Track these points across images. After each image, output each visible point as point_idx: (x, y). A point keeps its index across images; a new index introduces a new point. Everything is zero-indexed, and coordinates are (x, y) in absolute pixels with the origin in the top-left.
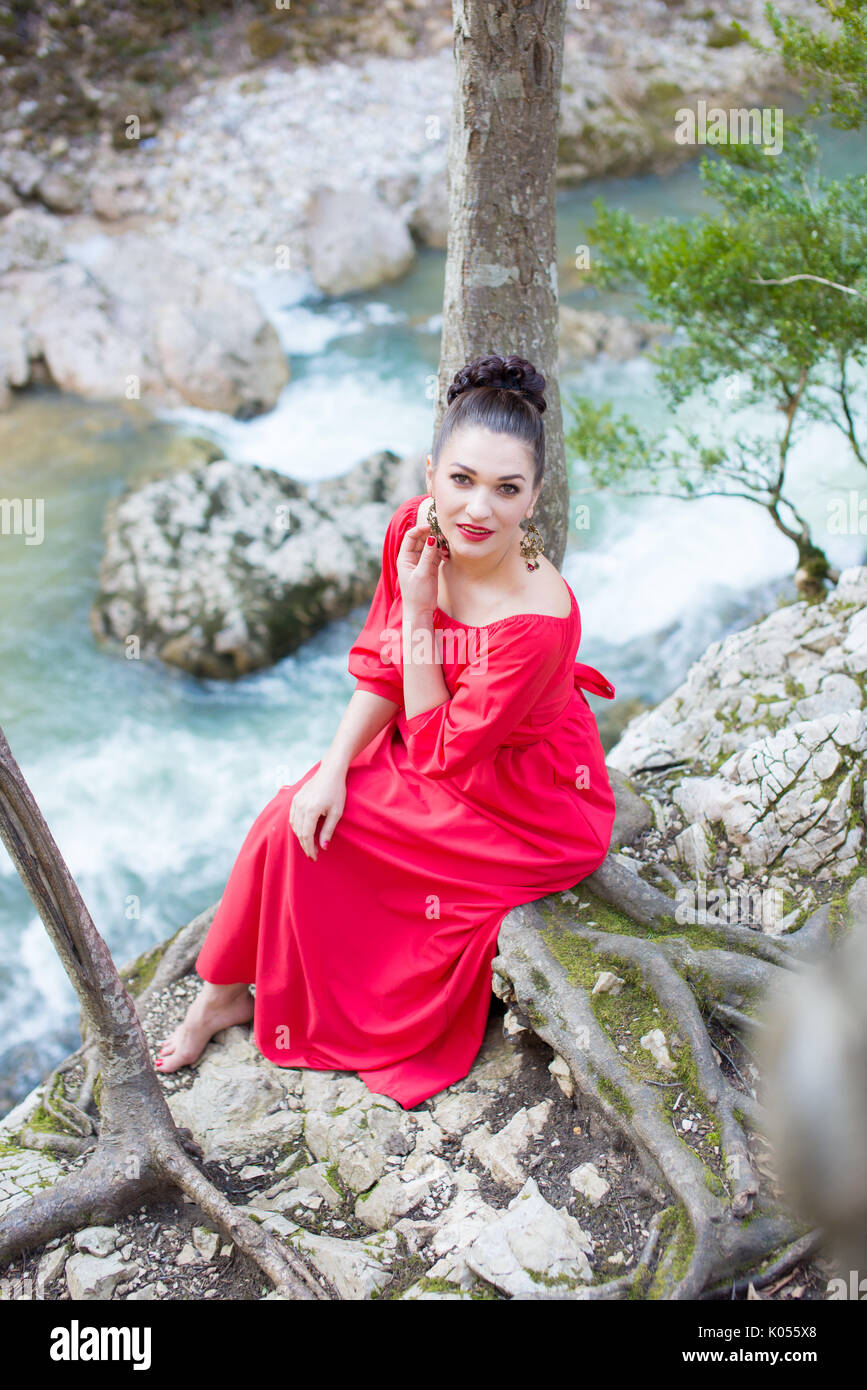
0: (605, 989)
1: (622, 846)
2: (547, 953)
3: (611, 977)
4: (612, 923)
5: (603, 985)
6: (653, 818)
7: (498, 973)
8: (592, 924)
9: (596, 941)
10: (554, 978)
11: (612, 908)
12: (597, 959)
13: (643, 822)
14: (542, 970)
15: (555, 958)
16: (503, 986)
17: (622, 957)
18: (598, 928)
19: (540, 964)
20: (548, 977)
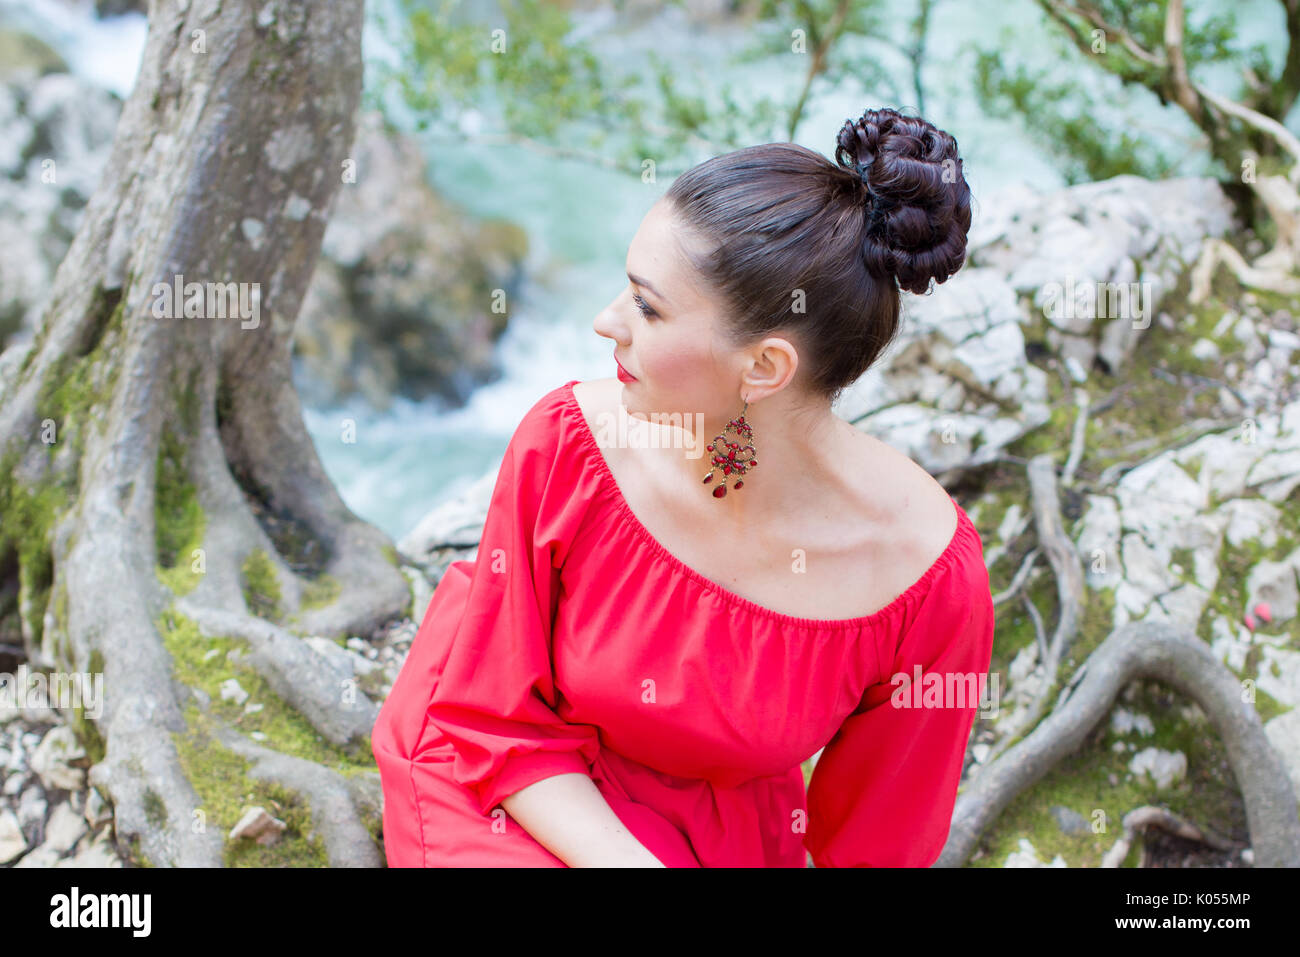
0: (251, 833)
1: (350, 636)
2: (176, 769)
3: (262, 816)
4: (288, 738)
5: (249, 827)
6: (411, 604)
7: (97, 788)
8: (258, 736)
9: (255, 761)
10: (176, 806)
11: (294, 717)
12: (251, 787)
13: (392, 608)
14: (160, 791)
15: (186, 778)
16: (101, 810)
17: (287, 791)
18: (266, 744)
19: (161, 783)
20: (168, 804)
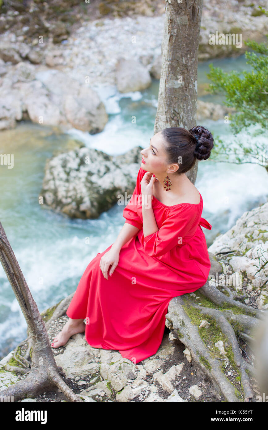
0: (204, 326)
2: (185, 313)
3: (206, 322)
4: (207, 304)
5: (203, 325)
6: (222, 269)
7: (168, 319)
8: (200, 304)
9: (201, 310)
10: (187, 323)
11: (207, 299)
12: (201, 316)
13: (219, 271)
15: (187, 315)
16: (169, 324)
17: (210, 316)
18: (202, 305)
19: (182, 317)
20: (185, 321)
